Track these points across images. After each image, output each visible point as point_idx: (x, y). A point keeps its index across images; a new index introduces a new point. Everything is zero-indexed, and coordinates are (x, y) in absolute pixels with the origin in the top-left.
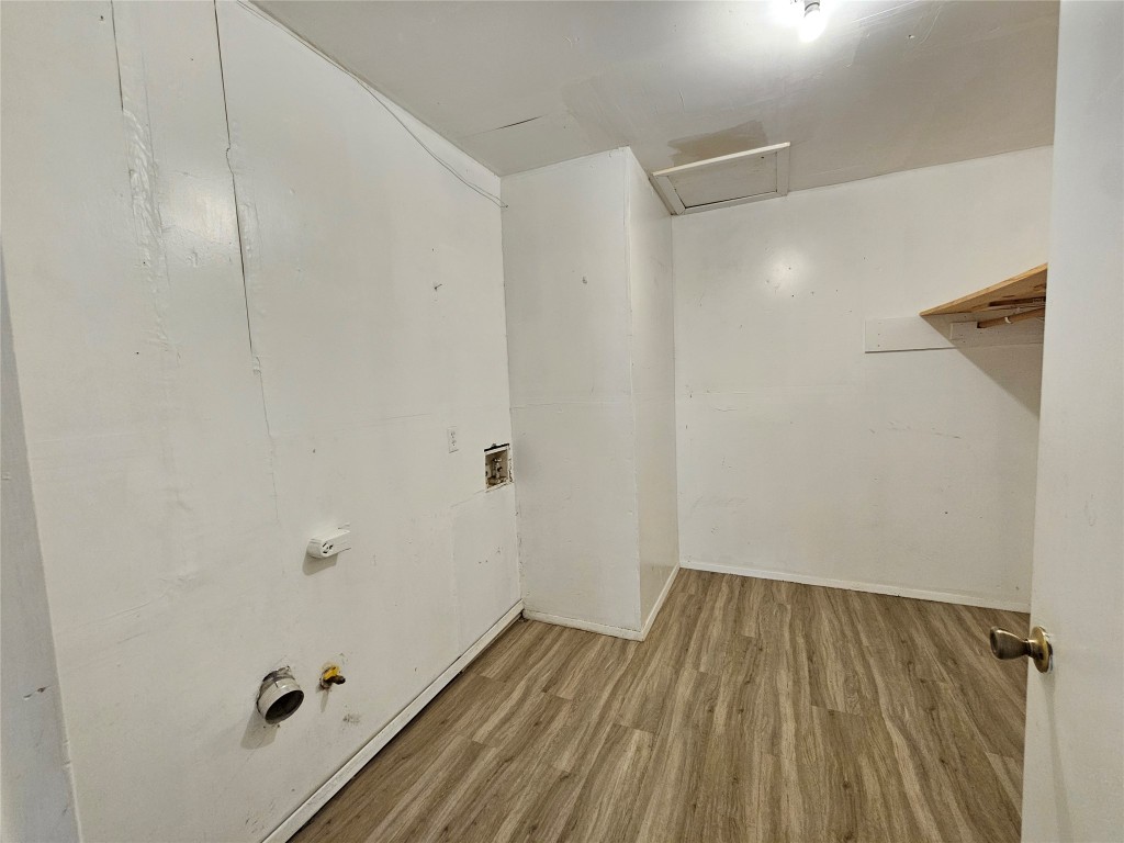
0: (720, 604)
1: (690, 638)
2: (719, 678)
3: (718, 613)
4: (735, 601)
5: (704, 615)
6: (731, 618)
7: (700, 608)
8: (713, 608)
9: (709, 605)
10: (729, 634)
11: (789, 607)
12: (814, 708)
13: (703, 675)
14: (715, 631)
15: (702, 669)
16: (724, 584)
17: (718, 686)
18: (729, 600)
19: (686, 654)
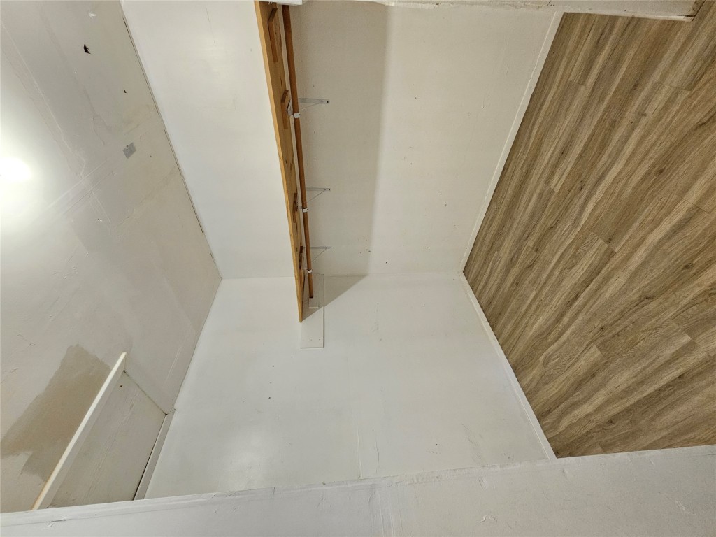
0: (587, 409)
1: (660, 390)
2: (673, 318)
3: (599, 399)
4: (571, 400)
5: (614, 409)
6: (594, 383)
7: (611, 422)
8: (599, 409)
9: (598, 417)
10: (613, 365)
11: (542, 358)
12: (616, 250)
13: (690, 331)
14: (622, 379)
15: (686, 339)
16: (561, 429)
17: (686, 308)
18: (575, 405)
19: (688, 372)
